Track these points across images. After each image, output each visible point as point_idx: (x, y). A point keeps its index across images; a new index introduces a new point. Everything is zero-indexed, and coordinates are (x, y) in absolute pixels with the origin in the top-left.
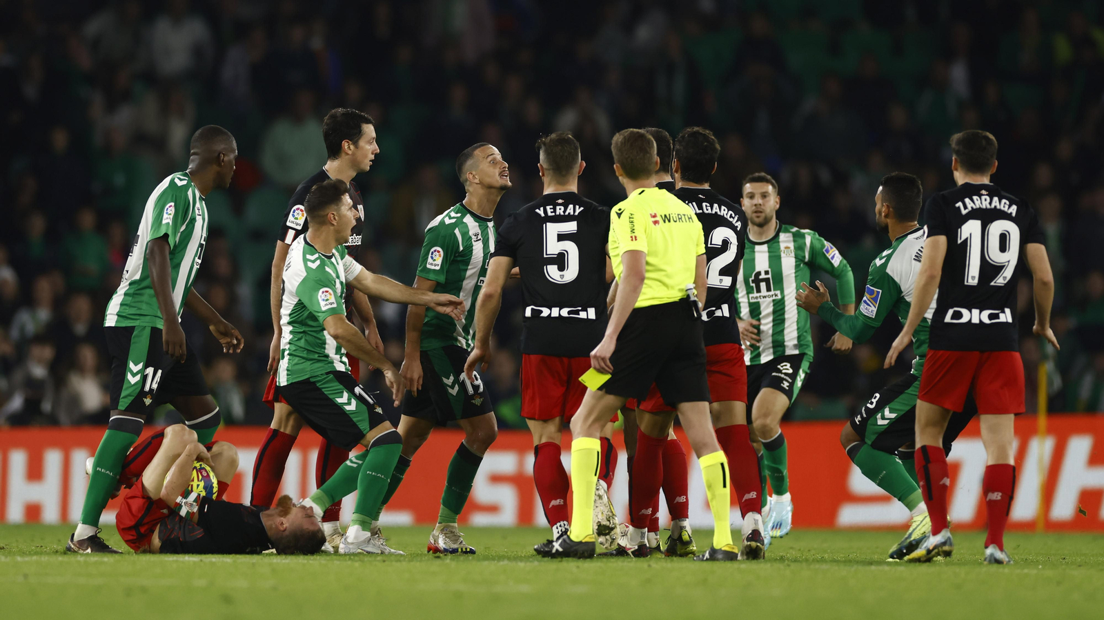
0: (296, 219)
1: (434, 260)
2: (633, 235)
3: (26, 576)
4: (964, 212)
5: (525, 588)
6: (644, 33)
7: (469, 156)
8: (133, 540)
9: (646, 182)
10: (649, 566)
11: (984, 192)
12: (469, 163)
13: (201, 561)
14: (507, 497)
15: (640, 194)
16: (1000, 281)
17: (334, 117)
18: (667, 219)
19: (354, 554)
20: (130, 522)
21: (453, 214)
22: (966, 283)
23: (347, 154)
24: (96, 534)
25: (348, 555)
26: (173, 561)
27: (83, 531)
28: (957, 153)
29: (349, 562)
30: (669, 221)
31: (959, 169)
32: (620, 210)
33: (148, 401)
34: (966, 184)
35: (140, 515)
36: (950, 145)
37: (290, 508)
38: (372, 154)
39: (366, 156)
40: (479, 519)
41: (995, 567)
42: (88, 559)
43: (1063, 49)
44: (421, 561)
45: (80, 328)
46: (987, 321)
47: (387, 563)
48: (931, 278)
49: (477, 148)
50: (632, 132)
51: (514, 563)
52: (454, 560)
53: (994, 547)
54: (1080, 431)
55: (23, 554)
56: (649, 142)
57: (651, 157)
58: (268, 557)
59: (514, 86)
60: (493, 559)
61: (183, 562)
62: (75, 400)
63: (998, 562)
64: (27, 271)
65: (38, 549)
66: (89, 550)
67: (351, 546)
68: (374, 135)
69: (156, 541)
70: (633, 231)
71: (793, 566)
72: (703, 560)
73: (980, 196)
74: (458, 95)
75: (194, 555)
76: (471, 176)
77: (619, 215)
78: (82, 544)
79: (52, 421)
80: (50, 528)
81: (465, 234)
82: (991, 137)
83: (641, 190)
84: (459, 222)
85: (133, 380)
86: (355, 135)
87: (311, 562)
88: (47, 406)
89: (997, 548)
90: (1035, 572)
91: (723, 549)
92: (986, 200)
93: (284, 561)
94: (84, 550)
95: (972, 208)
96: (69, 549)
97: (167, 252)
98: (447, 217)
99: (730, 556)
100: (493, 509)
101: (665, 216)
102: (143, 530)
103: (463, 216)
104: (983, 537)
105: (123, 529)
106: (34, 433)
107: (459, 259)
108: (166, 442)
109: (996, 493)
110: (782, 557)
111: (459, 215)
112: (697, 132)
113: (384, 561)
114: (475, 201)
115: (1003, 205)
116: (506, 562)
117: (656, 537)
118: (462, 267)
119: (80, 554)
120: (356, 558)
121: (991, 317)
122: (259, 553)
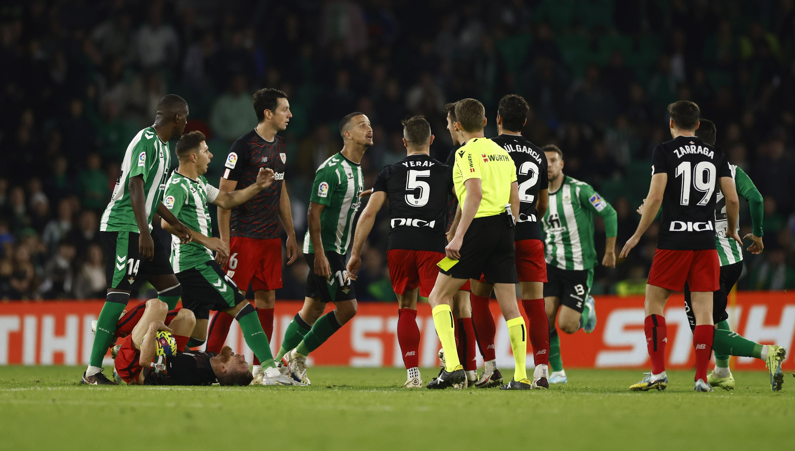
0: (231, 161)
1: (323, 191)
2: (472, 168)
3: (54, 400)
4: (679, 156)
5: (388, 408)
6: (467, 37)
7: (348, 120)
8: (127, 377)
9: (478, 134)
10: (471, 393)
11: (692, 142)
12: (347, 125)
13: (171, 389)
14: (375, 348)
15: (474, 141)
16: (704, 202)
17: (259, 94)
18: (492, 158)
19: (274, 386)
20: (124, 366)
21: (334, 160)
22: (681, 204)
23: (268, 119)
24: (101, 372)
25: (270, 385)
26: (153, 390)
27: (91, 370)
28: (673, 116)
29: (270, 391)
30: (494, 160)
31: (675, 127)
32: (462, 152)
33: (131, 281)
34: (680, 137)
35: (131, 361)
36: (668, 111)
37: (229, 357)
38: (287, 118)
39: (282, 120)
40: (357, 362)
41: (701, 394)
42: (95, 389)
43: (747, 48)
44: (318, 390)
45: (89, 234)
46: (697, 229)
47: (295, 391)
48: (657, 201)
49: (354, 115)
50: (468, 101)
51: (380, 391)
52: (340, 390)
53: (701, 381)
54: (758, 302)
55: (52, 385)
56: (480, 107)
57: (481, 117)
58: (215, 388)
59: (380, 72)
60: (366, 388)
61: (159, 391)
62: (88, 282)
63: (704, 390)
64: (55, 197)
65: (62, 382)
66: (96, 383)
67: (271, 380)
68: (288, 104)
69: (142, 378)
70: (471, 165)
71: (567, 393)
72: (506, 389)
73: (689, 145)
74: (343, 79)
75: (167, 386)
76: (347, 134)
77: (461, 155)
78: (91, 378)
79: (71, 296)
80: (71, 368)
81: (342, 173)
82: (696, 105)
83: (475, 139)
84: (338, 165)
85: (120, 268)
86: (272, 105)
87: (245, 390)
88: (68, 286)
89: (703, 381)
90: (728, 397)
91: (521, 382)
92: (693, 148)
93: (226, 390)
94: (93, 383)
95: (684, 153)
96: (83, 382)
97: (142, 186)
98: (331, 161)
99: (525, 387)
100: (366, 355)
101: (491, 156)
102: (133, 371)
103: (341, 161)
104: (693, 374)
105: (120, 370)
106: (59, 305)
107: (338, 190)
108: (147, 311)
109: (702, 345)
110: (559, 387)
111: (338, 160)
112: (514, 97)
113: (294, 390)
114: (349, 151)
115: (705, 151)
116: (375, 390)
117: (475, 373)
118: (341, 196)
119: (91, 386)
120: (275, 388)
121: (700, 227)
122: (210, 385)
